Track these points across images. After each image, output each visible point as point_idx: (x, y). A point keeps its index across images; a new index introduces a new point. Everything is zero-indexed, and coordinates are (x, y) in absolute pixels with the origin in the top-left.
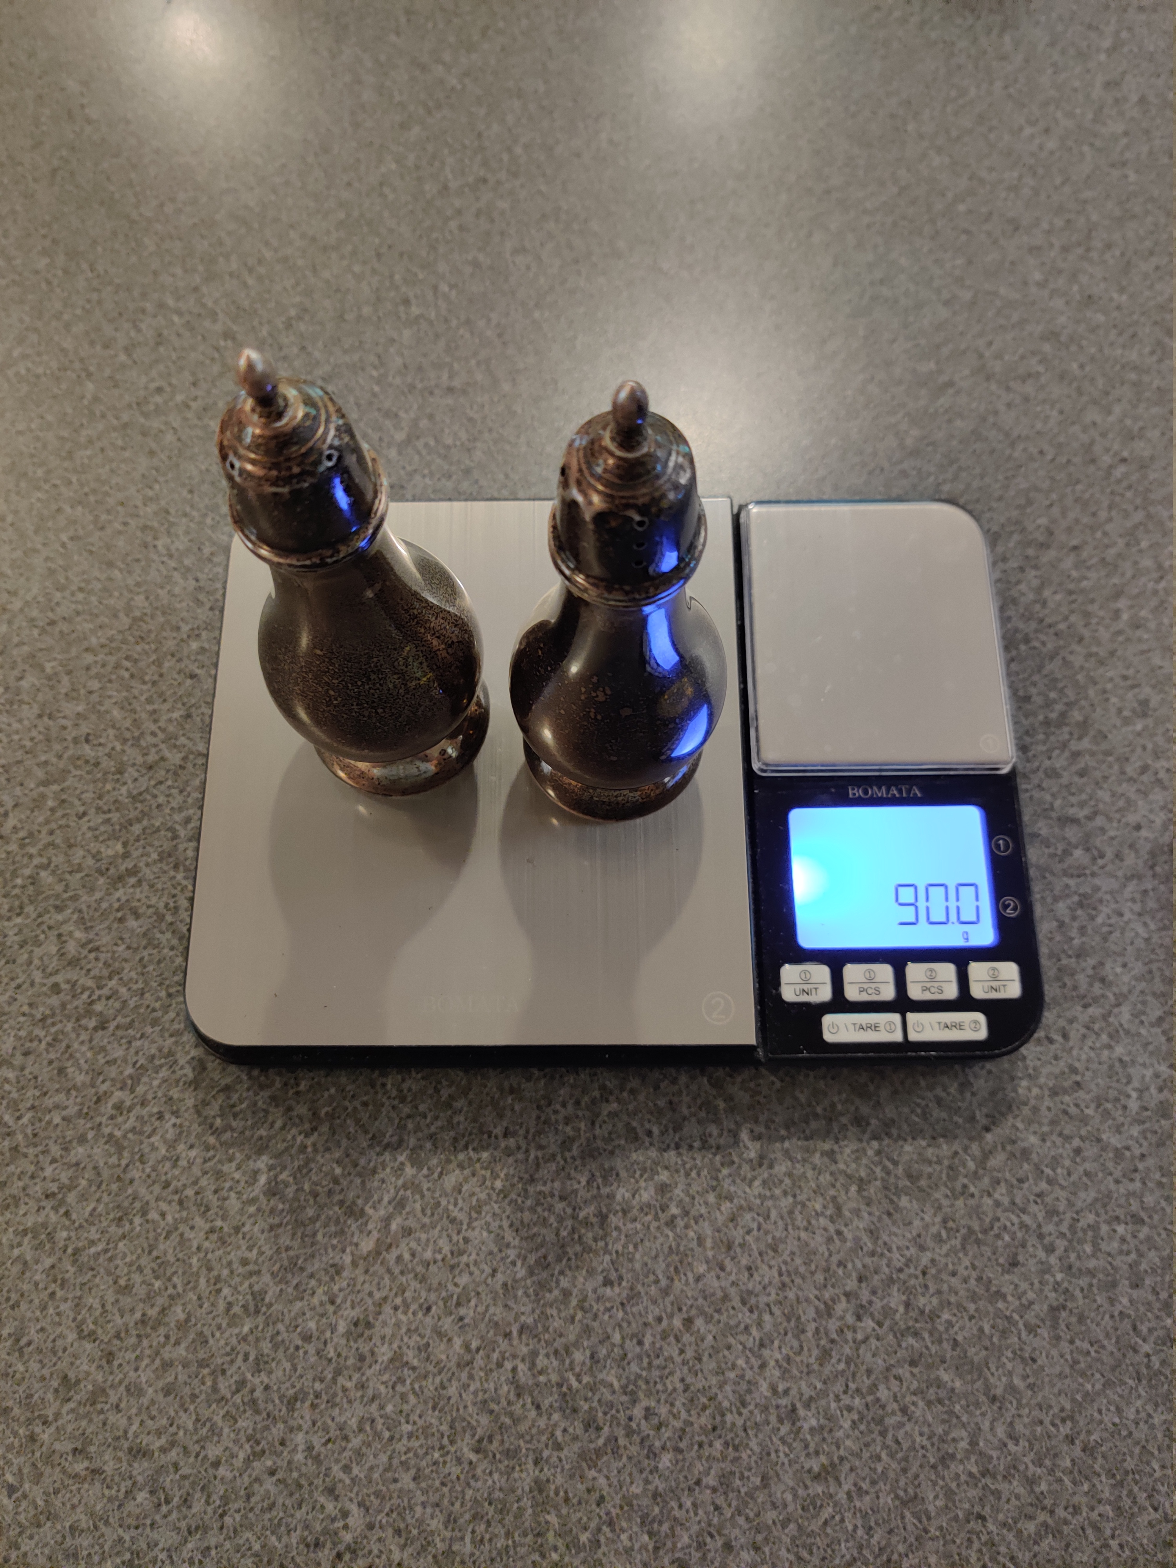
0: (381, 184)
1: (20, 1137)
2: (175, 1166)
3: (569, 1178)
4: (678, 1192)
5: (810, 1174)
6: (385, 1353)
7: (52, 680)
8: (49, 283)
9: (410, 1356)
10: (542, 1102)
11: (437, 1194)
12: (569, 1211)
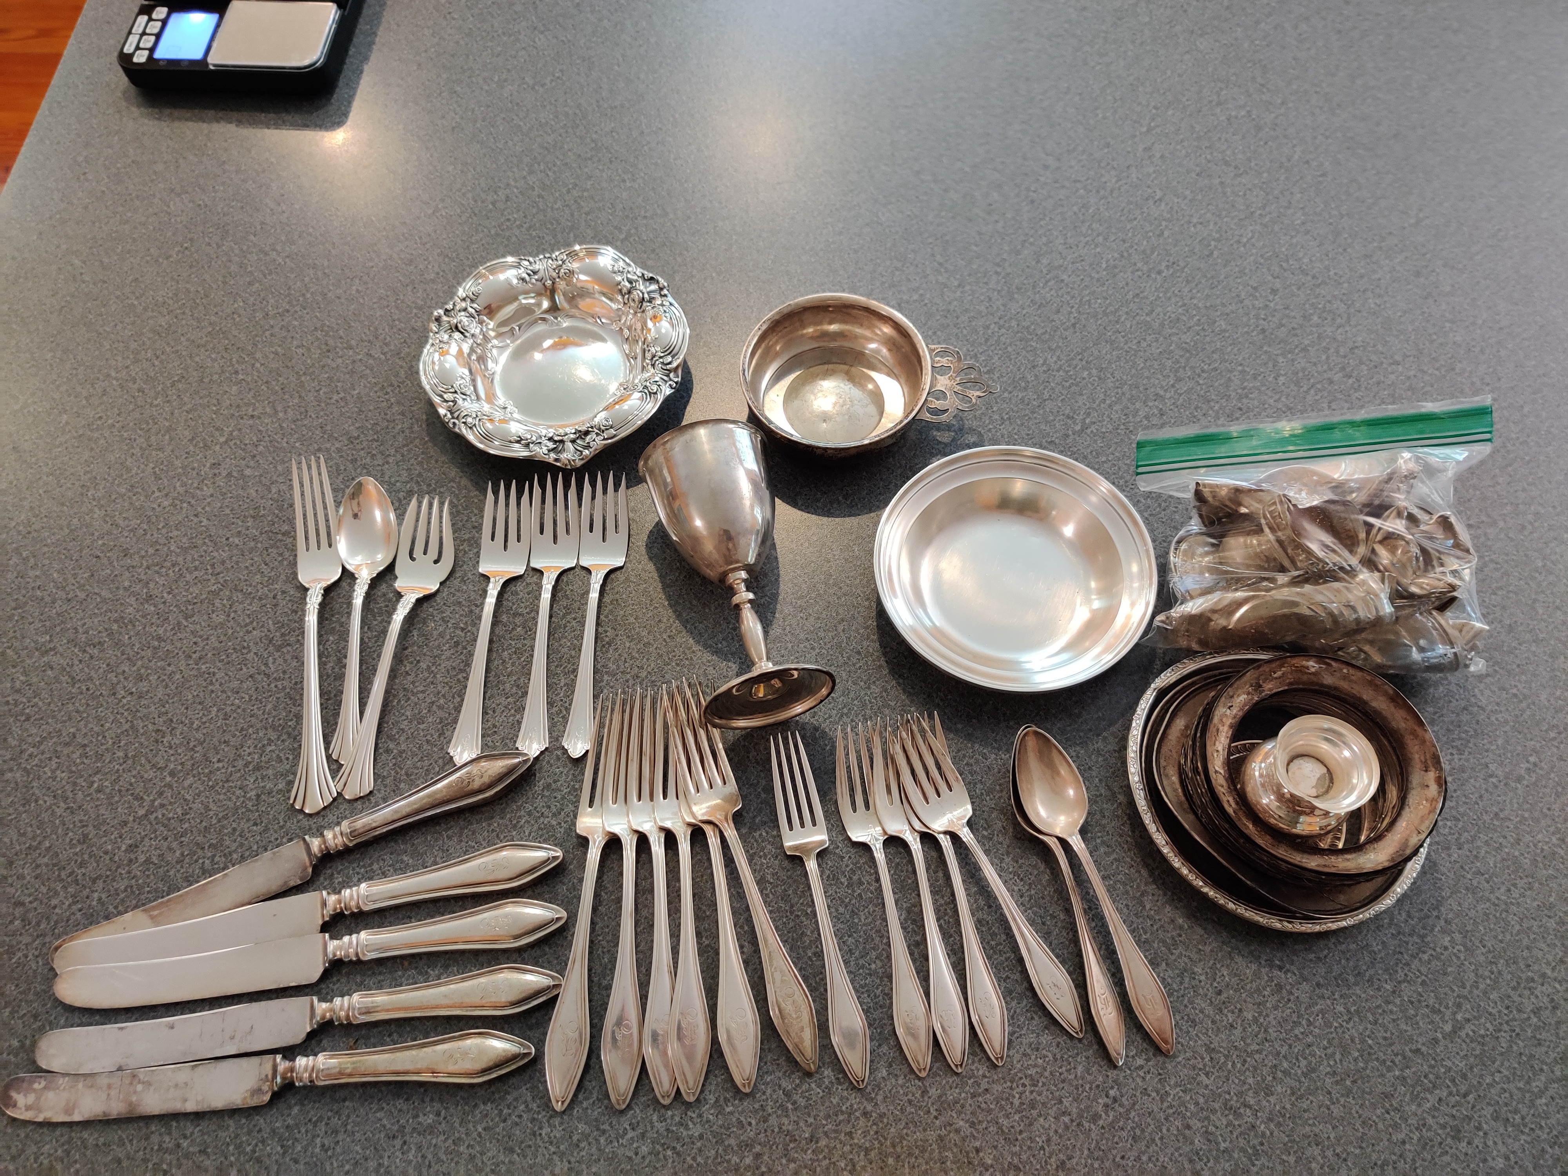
6: (142, 858)
7: (26, 559)
9: (155, 859)
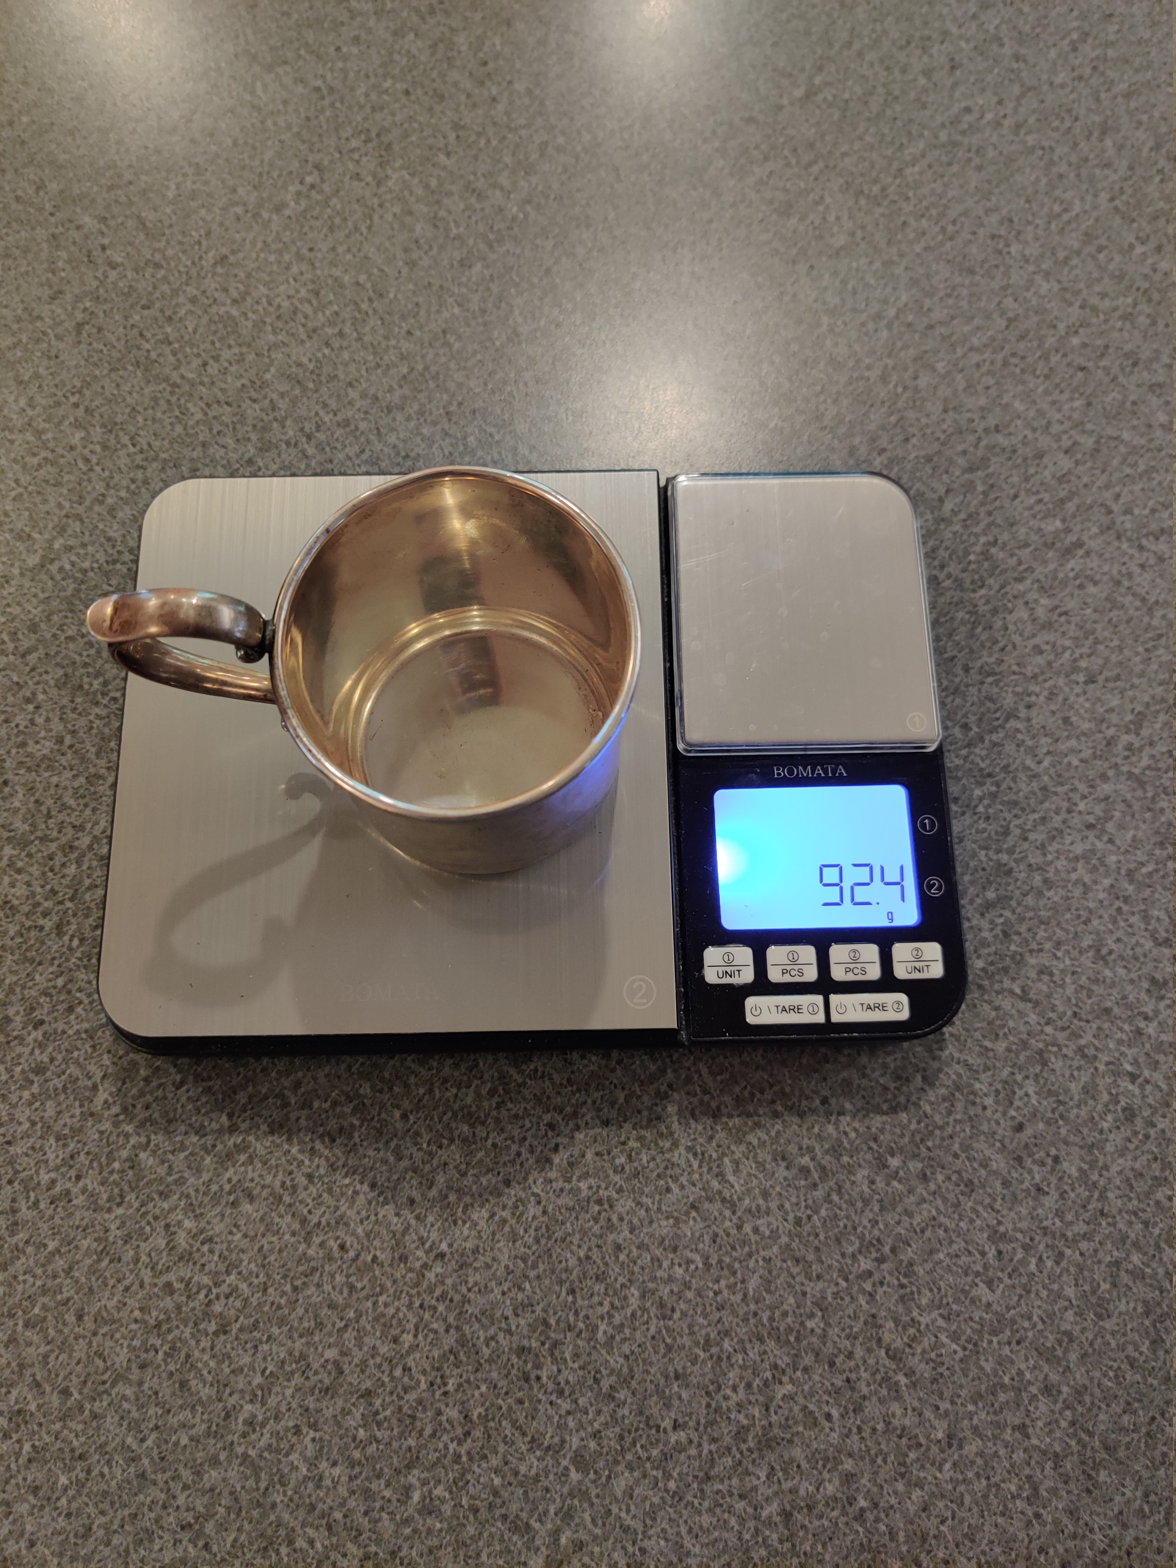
0: (444, 332)
1: (146, 1462)
2: (319, 1487)
3: (748, 1473)
4: (864, 1481)
5: (1002, 1452)
8: (87, 460)
10: (711, 1388)
11: (607, 1501)
12: (750, 1510)
